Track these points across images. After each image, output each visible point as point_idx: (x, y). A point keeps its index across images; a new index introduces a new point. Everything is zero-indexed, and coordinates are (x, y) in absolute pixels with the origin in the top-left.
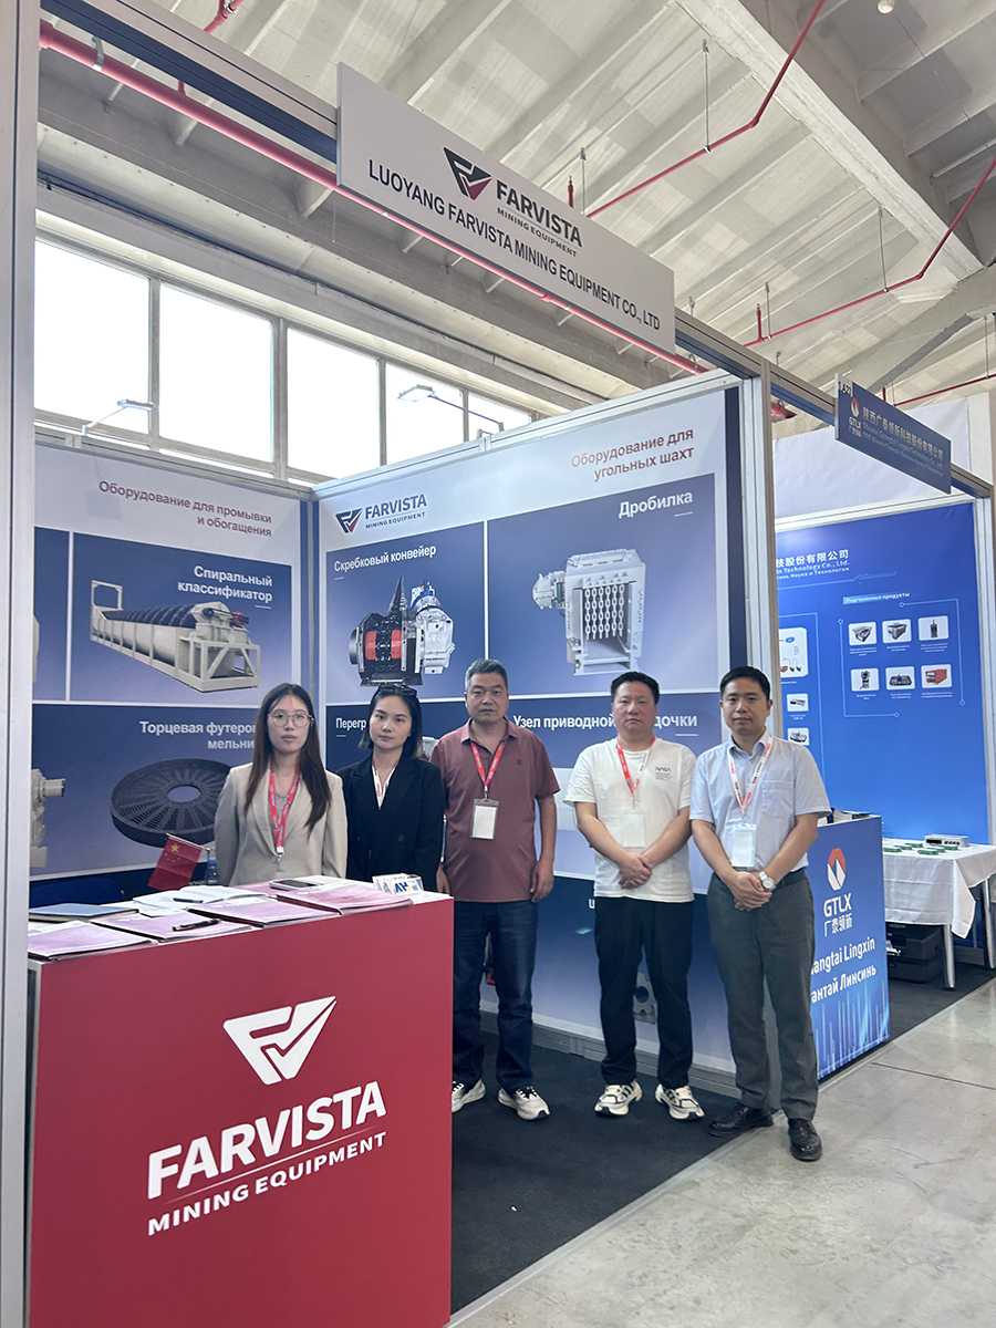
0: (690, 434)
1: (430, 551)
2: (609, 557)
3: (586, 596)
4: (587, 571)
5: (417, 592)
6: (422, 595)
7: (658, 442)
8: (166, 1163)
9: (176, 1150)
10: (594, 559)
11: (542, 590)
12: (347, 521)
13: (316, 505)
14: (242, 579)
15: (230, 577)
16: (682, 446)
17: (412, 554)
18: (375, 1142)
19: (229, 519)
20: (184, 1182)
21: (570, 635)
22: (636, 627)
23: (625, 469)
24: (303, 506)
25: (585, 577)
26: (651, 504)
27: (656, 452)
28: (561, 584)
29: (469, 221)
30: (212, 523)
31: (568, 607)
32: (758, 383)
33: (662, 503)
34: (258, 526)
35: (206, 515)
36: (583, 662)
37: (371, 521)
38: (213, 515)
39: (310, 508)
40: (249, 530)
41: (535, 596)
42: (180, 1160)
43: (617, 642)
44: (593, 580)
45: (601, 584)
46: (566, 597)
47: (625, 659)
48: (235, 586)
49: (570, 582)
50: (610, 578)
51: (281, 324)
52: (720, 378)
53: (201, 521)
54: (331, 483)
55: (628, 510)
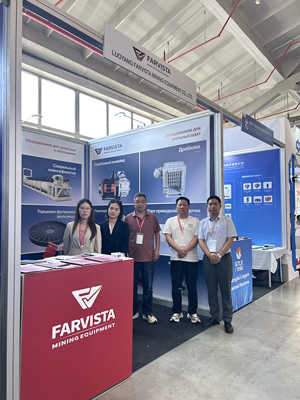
0: (200, 128)
1: (123, 161)
2: (176, 164)
3: (169, 174)
4: (169, 167)
5: (119, 173)
6: (121, 173)
7: (191, 130)
8: (57, 329)
9: (60, 326)
10: (171, 164)
11: (156, 173)
12: (98, 151)
13: (89, 146)
14: (67, 168)
15: (64, 167)
16: (197, 132)
17: (117, 162)
18: (112, 325)
19: (63, 150)
20: (62, 335)
21: (164, 186)
22: (183, 184)
23: (181, 138)
24: (85, 146)
25: (169, 169)
26: (188, 148)
27: (190, 133)
28: (162, 171)
29: (139, 67)
30: (58, 151)
31: (164, 178)
32: (219, 114)
33: (191, 148)
34: (72, 152)
35: (56, 149)
36: (168, 194)
37: (105, 151)
38: (59, 149)
39: (87, 147)
40: (69, 153)
41: (154, 174)
42: (61, 329)
43: (178, 188)
44: (171, 170)
45: (173, 171)
46: (163, 175)
47: (180, 193)
48: (65, 170)
49: (164, 171)
50: (176, 170)
51: (78, 92)
52: (209, 112)
53: (55, 151)
54: (94, 140)
55: (181, 150)
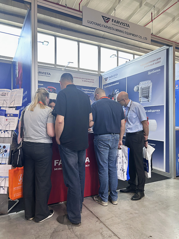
1: (118, 83)
2: (146, 82)
3: (142, 89)
4: (143, 85)
5: (116, 90)
7: (155, 60)
11: (135, 89)
12: (106, 79)
14: (89, 90)
16: (159, 60)
17: (115, 84)
18: (88, 166)
19: (87, 80)
20: (59, 165)
22: (150, 94)
23: (149, 66)
28: (138, 87)
29: (107, 27)
30: (84, 81)
32: (172, 47)
33: (155, 71)
34: (92, 81)
36: (142, 101)
37: (109, 79)
42: (59, 162)
43: (147, 97)
45: (145, 87)
46: (139, 90)
47: (148, 100)
49: (140, 87)
51: (99, 47)
52: (165, 47)
54: (104, 73)
55: (149, 73)
